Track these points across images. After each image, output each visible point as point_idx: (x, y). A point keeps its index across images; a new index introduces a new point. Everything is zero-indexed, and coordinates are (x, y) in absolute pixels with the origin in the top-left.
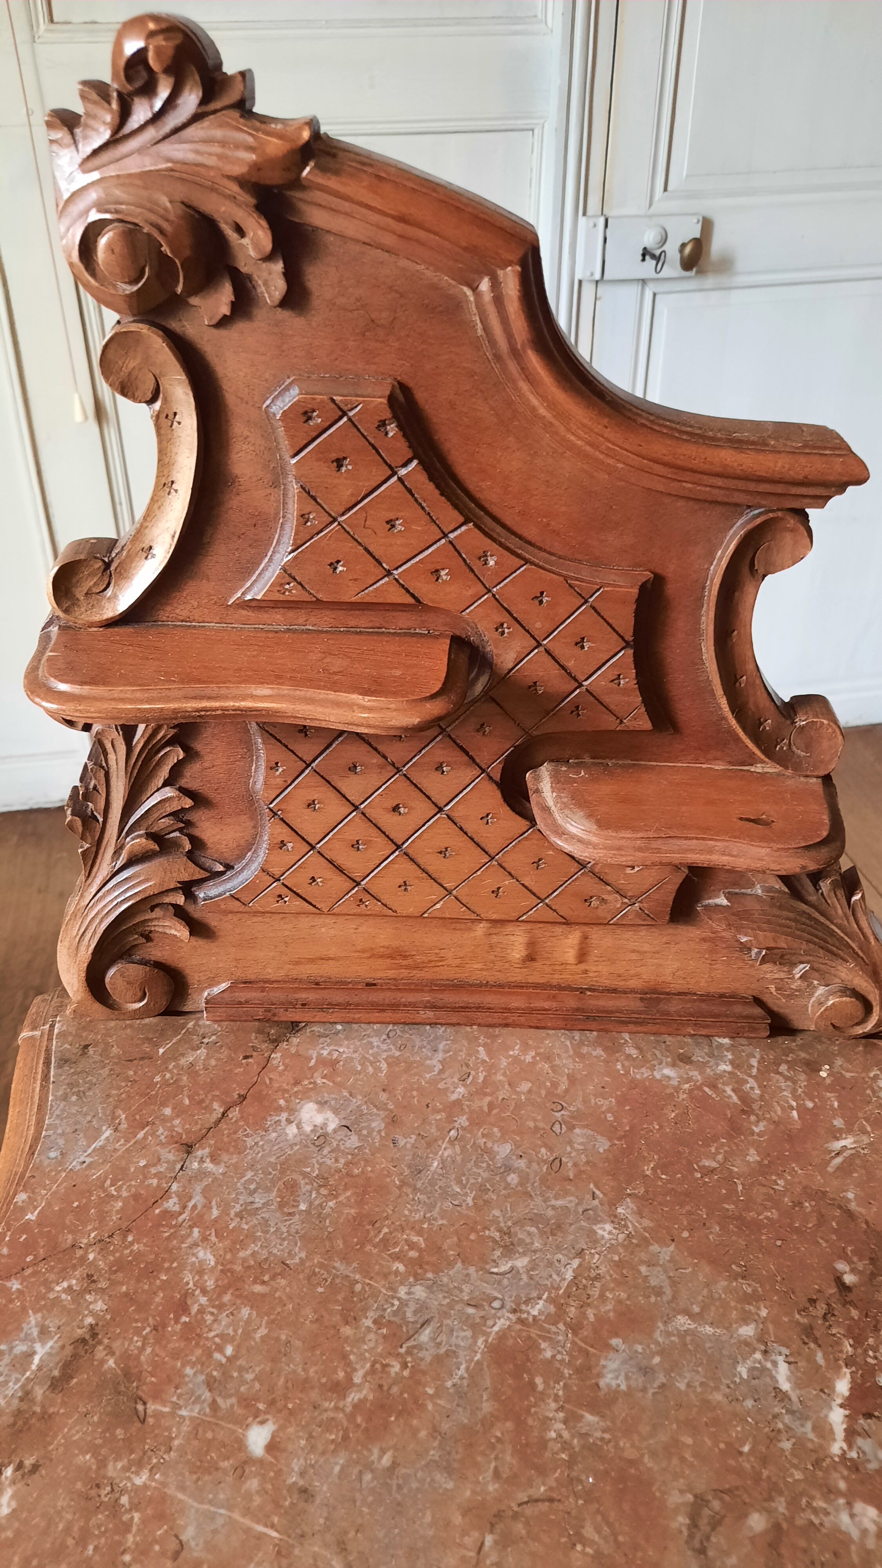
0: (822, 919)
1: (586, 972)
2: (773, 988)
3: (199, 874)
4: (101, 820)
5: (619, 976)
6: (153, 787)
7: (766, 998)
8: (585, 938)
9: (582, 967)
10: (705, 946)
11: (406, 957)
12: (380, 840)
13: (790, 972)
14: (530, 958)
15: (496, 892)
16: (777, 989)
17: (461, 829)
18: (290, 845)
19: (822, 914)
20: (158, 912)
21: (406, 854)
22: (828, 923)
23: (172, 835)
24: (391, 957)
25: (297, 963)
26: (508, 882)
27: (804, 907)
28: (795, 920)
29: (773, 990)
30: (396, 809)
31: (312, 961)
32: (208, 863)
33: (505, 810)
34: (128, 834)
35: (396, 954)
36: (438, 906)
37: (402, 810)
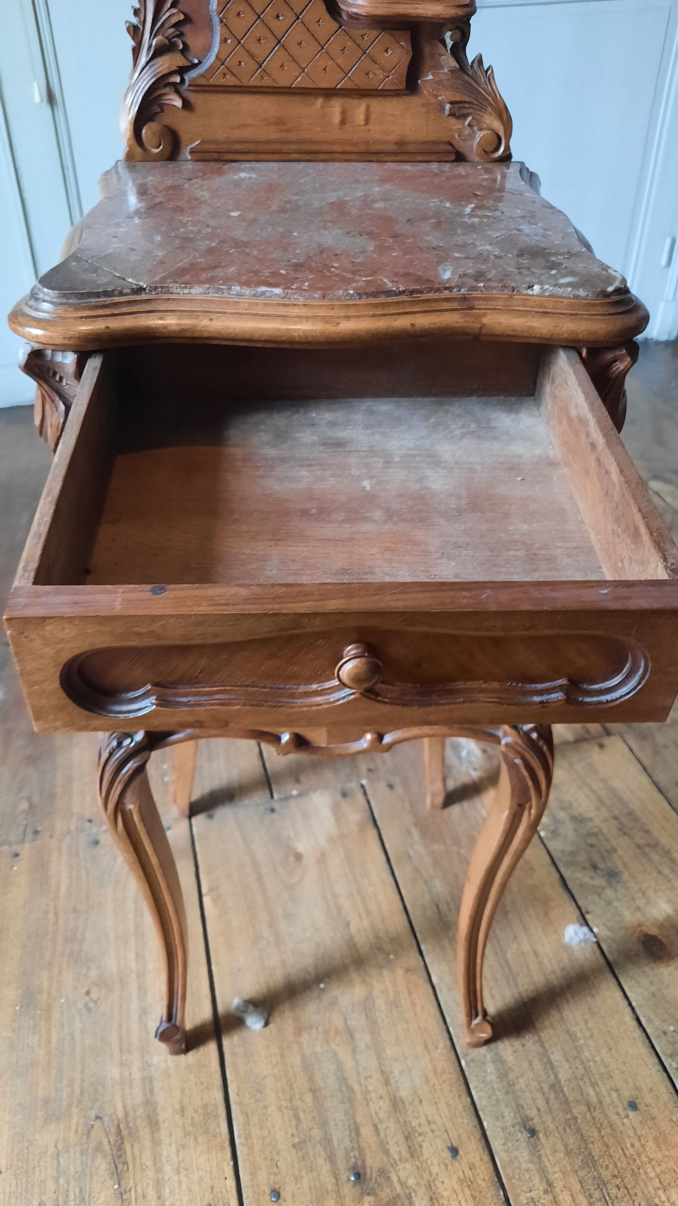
0: (475, 84)
1: (369, 131)
2: (456, 135)
3: (187, 64)
4: (141, 28)
5: (385, 132)
6: (166, 9)
7: (454, 142)
8: (368, 107)
9: (368, 127)
10: (424, 109)
11: (284, 124)
12: (270, 36)
13: (464, 124)
14: (343, 122)
15: (325, 69)
16: (459, 136)
17: (308, 29)
18: (229, 41)
19: (475, 82)
20: (167, 90)
21: (283, 46)
22: (477, 87)
23: (174, 40)
24: (276, 123)
25: (232, 129)
26: (331, 63)
27: (467, 77)
28: (462, 85)
29: (456, 136)
30: (278, 17)
31: (239, 127)
32: (191, 58)
33: (327, 16)
34: (154, 38)
35: (279, 122)
36: (299, 79)
37: (281, 18)
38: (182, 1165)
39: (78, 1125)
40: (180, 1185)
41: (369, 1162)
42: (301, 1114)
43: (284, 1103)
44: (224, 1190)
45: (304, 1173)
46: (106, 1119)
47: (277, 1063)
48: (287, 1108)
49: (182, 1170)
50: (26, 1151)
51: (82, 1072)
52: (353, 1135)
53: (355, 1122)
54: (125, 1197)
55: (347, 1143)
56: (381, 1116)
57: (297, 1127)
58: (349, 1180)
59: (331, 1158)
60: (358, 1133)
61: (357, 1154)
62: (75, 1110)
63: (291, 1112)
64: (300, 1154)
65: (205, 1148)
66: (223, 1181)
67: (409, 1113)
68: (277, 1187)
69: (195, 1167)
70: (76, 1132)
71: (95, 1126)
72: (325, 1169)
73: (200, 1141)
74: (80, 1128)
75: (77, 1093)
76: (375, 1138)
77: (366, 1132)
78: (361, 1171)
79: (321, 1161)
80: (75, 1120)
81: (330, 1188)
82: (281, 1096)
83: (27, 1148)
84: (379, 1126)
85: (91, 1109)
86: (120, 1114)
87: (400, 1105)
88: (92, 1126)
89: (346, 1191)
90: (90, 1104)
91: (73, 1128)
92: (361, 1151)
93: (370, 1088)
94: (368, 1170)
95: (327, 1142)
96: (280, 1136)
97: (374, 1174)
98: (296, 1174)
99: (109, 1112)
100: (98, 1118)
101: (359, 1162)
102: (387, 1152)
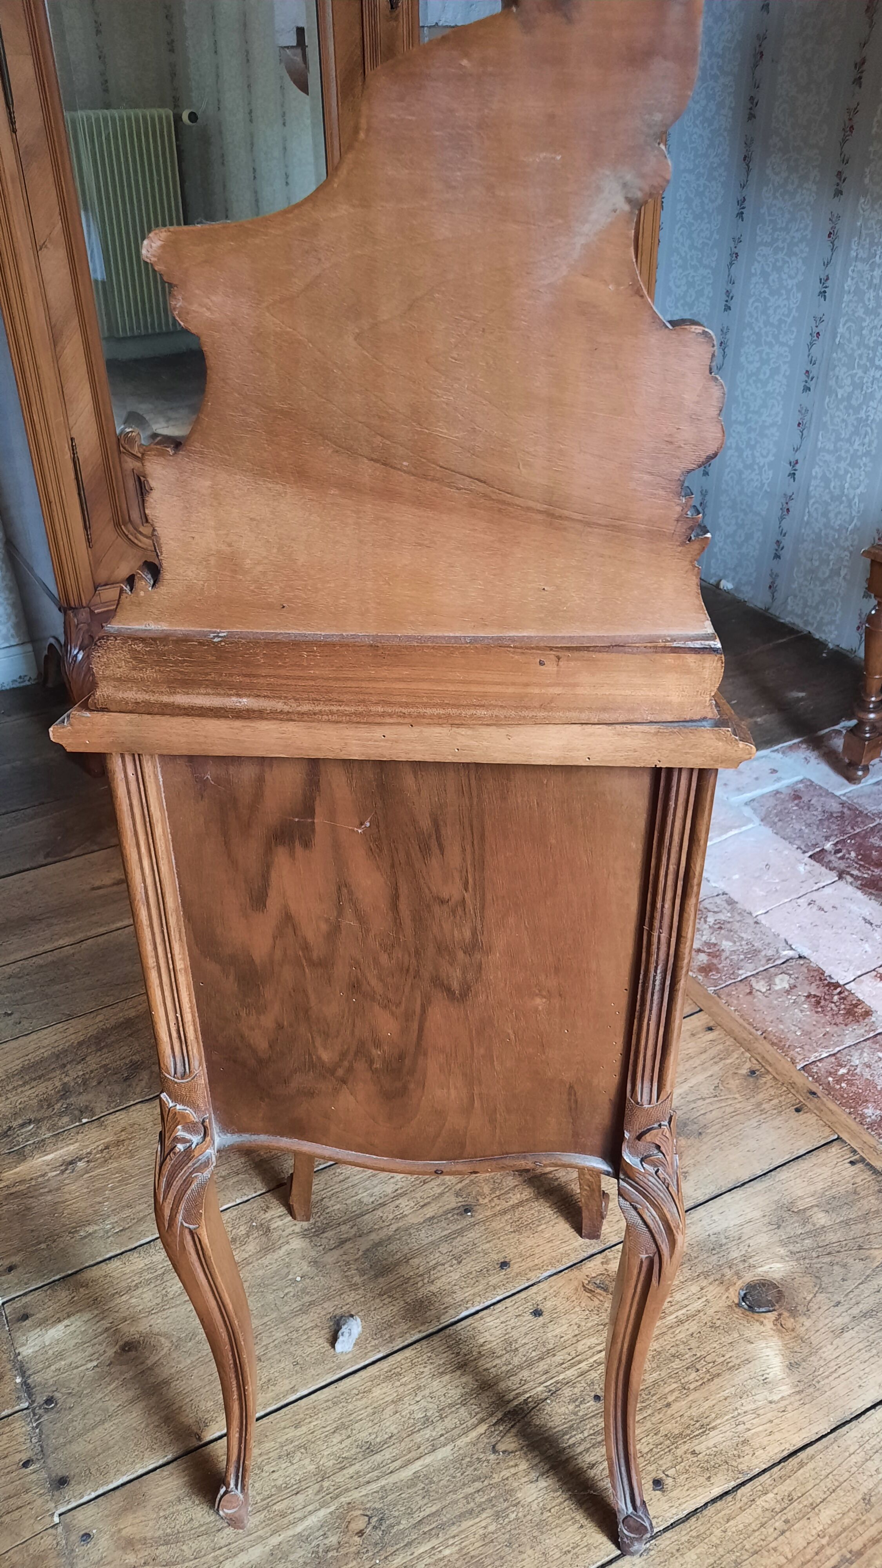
38: (508, 1349)
39: (509, 1467)
40: (525, 1344)
41: (453, 1205)
42: (431, 1264)
43: (426, 1281)
44: (515, 1307)
45: (479, 1249)
46: (493, 1440)
47: (390, 1297)
48: (429, 1277)
49: (513, 1348)
50: (552, 1510)
51: (455, 1491)
52: (436, 1221)
53: (424, 1222)
54: (554, 1389)
55: (444, 1224)
56: (413, 1204)
57: (443, 1264)
58: (472, 1216)
59: (461, 1232)
60: (433, 1218)
61: (450, 1215)
62: (496, 1479)
63: (432, 1272)
64: (464, 1256)
65: (487, 1334)
66: (509, 1309)
67: (404, 1184)
68: (497, 1266)
69: (507, 1337)
70: (516, 1465)
71: (503, 1449)
72: (472, 1235)
73: (482, 1341)
74: (511, 1463)
75: (478, 1485)
76: (433, 1205)
77: (429, 1212)
78: (462, 1209)
79: (465, 1240)
80: (506, 1473)
81: (484, 1228)
82: (420, 1284)
83: (550, 1511)
84: (422, 1204)
85: (488, 1461)
86: (482, 1428)
87: (399, 1192)
88: (504, 1452)
89: (481, 1216)
90: (485, 1464)
91: (513, 1471)
92: (446, 1213)
93: (391, 1216)
94: (460, 1204)
95: (448, 1238)
96: (455, 1276)
97: (461, 1199)
98: (482, 1254)
99: (486, 1441)
100: (494, 1450)
101: (456, 1212)
102: (442, 1194)
